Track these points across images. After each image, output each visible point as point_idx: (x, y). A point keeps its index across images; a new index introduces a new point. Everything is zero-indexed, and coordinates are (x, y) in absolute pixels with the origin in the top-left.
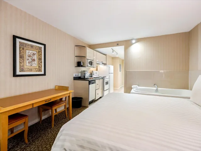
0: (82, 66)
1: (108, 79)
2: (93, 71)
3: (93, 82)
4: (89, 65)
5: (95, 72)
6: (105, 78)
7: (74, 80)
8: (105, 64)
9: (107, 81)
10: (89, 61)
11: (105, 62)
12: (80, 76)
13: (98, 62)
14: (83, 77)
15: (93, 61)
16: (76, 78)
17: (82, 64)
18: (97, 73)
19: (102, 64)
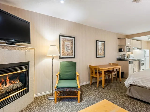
0: (122, 51)
1: (144, 61)
2: (129, 55)
3: (132, 62)
4: (128, 51)
5: (131, 55)
6: (141, 60)
7: (117, 60)
8: (140, 49)
9: (143, 63)
10: (128, 47)
11: (140, 47)
12: (120, 58)
13: (133, 48)
14: (123, 59)
15: (130, 48)
16: (118, 60)
17: (122, 50)
18: (133, 56)
19: (138, 48)
